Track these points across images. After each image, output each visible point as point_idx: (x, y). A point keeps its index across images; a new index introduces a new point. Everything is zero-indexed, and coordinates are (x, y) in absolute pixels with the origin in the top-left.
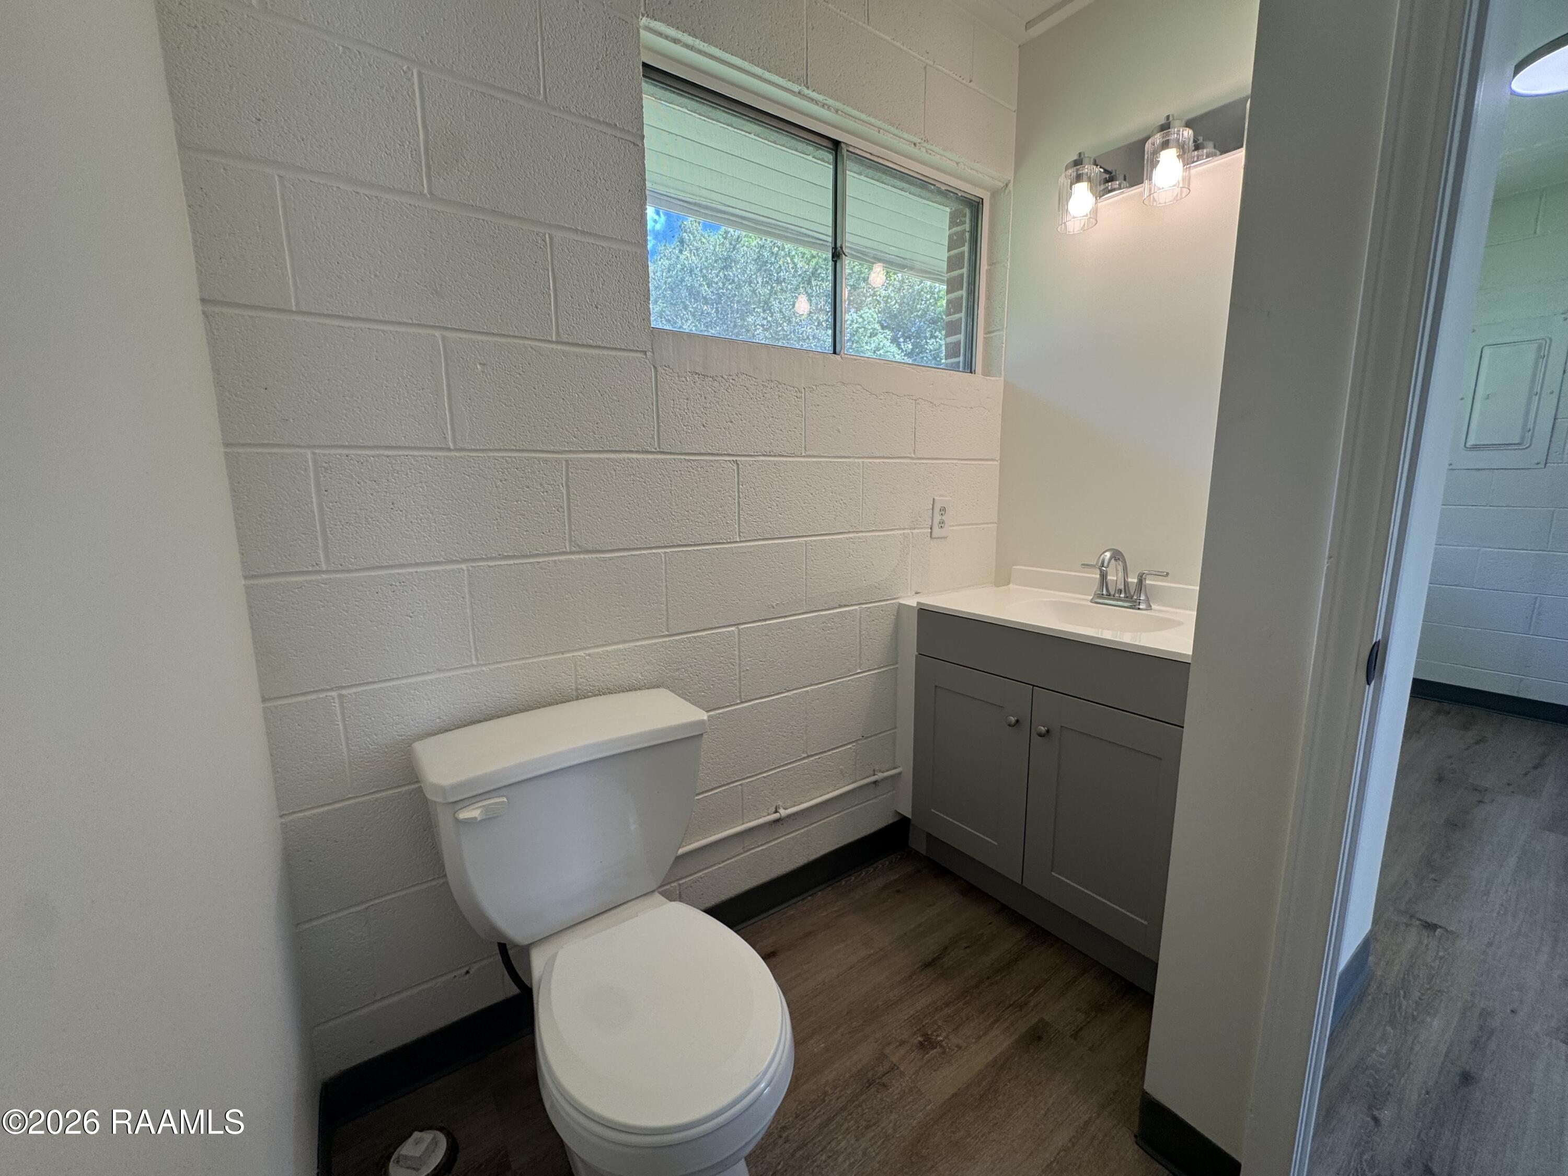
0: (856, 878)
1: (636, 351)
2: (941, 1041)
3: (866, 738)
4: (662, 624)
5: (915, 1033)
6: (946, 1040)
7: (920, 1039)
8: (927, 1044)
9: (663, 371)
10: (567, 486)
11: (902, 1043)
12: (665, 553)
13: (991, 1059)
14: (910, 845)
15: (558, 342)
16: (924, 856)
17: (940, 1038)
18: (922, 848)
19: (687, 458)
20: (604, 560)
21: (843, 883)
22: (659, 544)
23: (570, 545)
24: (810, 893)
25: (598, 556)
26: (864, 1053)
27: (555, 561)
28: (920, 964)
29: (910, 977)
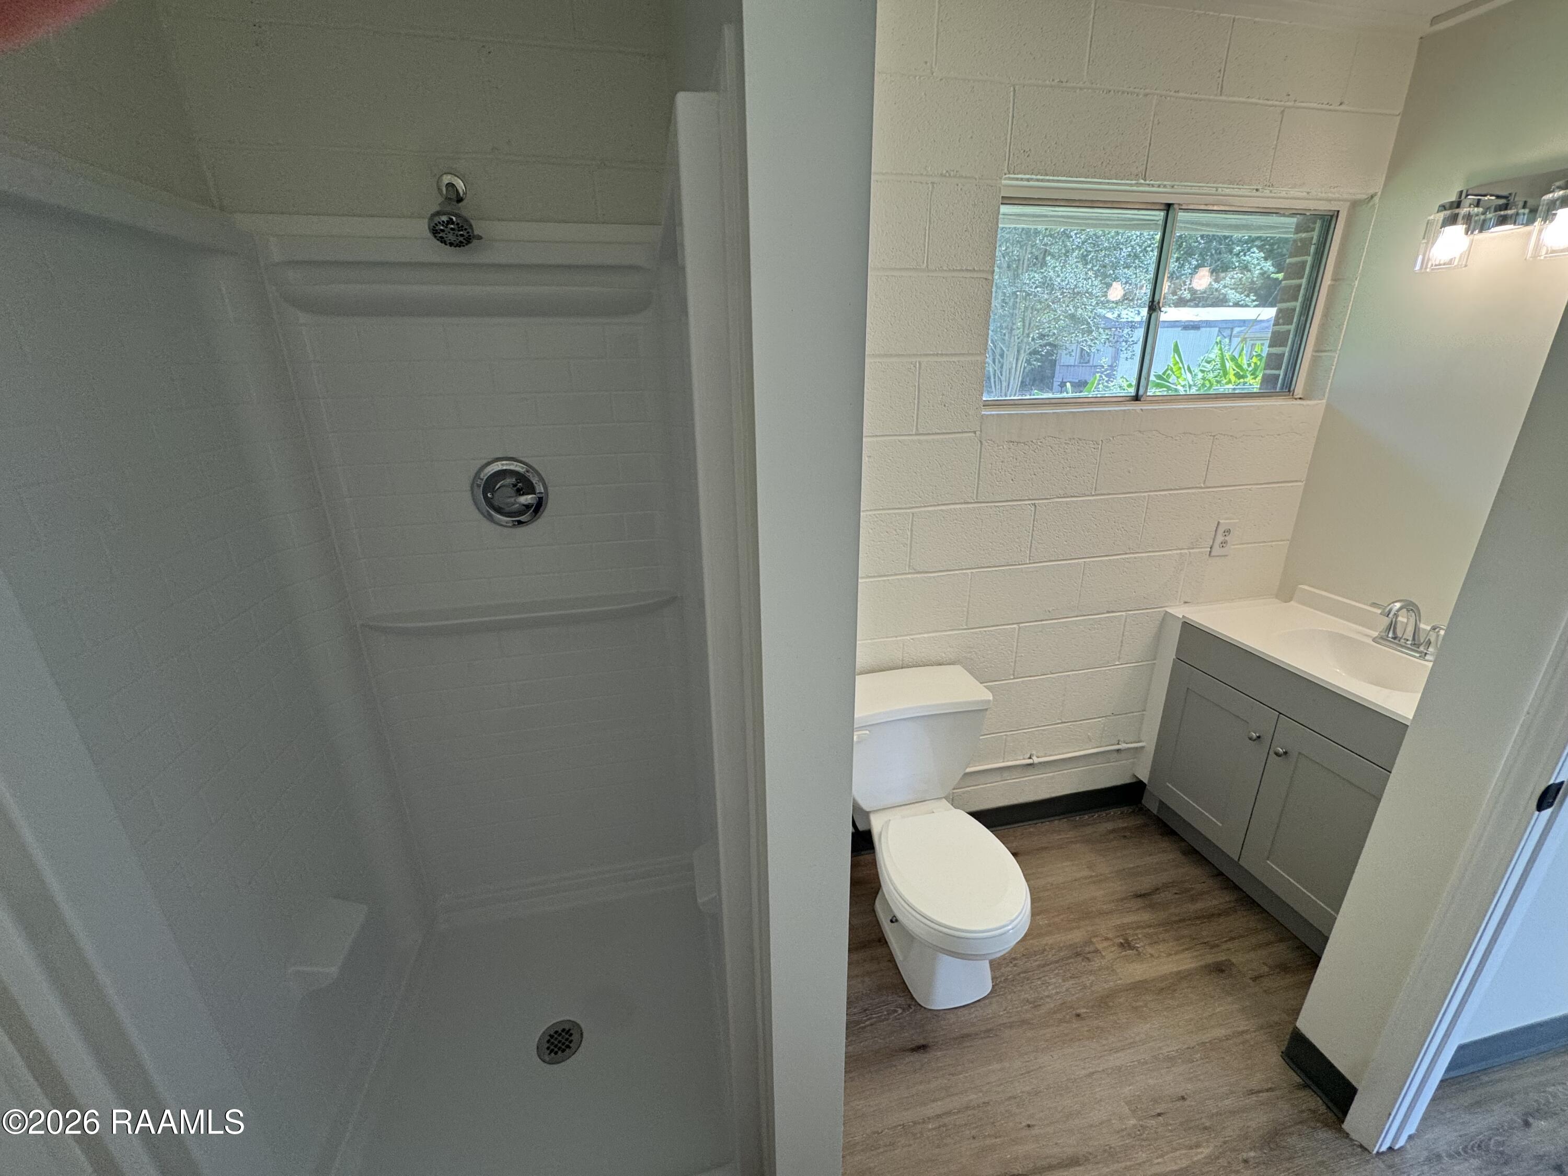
0: (1089, 817)
1: (970, 432)
2: (1138, 947)
3: (1115, 715)
4: (963, 620)
5: (1118, 936)
6: (1142, 948)
7: (1122, 941)
8: (1126, 945)
9: (987, 444)
10: (912, 530)
11: (1107, 939)
12: (972, 573)
13: (1175, 969)
14: (1143, 802)
15: (916, 435)
16: (1155, 815)
17: (1138, 945)
18: (1154, 809)
19: (996, 504)
20: (930, 578)
21: (1078, 818)
22: (968, 567)
23: (909, 568)
24: (1049, 819)
25: (926, 575)
26: (1076, 936)
27: (898, 579)
28: (1132, 894)
29: (1122, 900)
